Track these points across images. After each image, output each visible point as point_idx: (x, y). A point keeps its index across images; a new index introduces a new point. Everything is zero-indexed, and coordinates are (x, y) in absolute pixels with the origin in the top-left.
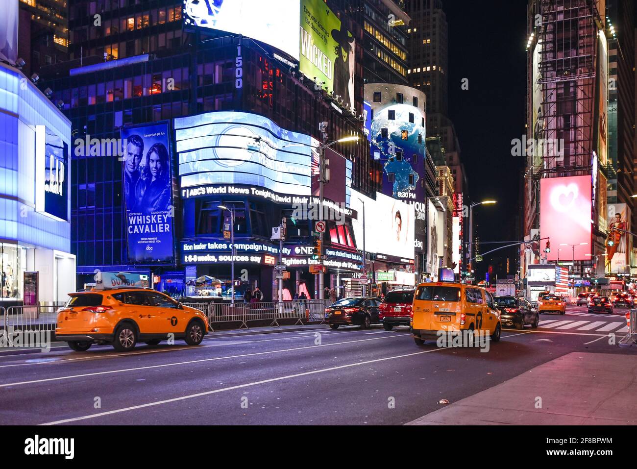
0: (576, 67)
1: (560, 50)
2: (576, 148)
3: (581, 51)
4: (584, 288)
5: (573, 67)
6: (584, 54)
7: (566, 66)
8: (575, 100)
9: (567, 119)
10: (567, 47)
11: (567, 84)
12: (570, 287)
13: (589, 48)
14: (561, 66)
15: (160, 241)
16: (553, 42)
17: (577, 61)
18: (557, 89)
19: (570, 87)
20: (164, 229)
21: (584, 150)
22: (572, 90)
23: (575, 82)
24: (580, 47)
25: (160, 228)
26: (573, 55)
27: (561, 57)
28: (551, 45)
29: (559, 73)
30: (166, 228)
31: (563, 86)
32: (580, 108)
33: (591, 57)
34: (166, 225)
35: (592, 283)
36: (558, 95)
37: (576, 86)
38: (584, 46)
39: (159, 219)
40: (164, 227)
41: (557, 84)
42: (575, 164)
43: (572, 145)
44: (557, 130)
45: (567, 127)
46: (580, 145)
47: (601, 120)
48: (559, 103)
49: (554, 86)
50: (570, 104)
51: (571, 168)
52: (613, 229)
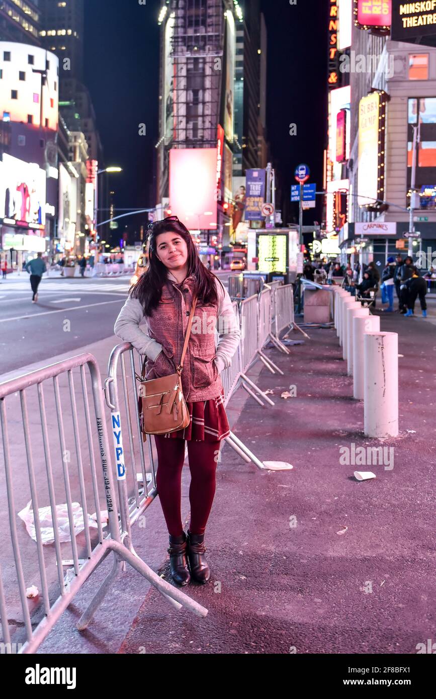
0: (205, 45)
1: (190, 26)
2: (204, 122)
3: (210, 29)
4: (210, 255)
5: (203, 43)
6: (212, 32)
7: (196, 42)
8: (204, 76)
9: (196, 93)
10: (197, 24)
11: (196, 60)
13: (218, 27)
14: (192, 41)
16: (184, 17)
17: (206, 38)
18: (187, 64)
19: (199, 63)
21: (212, 124)
22: (201, 66)
23: (203, 58)
24: (209, 25)
26: (202, 32)
27: (191, 33)
28: (183, 20)
29: (190, 48)
31: (192, 61)
32: (208, 84)
33: (219, 36)
35: (217, 251)
36: (188, 70)
37: (205, 63)
38: (212, 25)
41: (188, 59)
42: (203, 137)
43: (200, 119)
44: (187, 103)
45: (196, 102)
46: (208, 119)
47: (228, 97)
48: (189, 77)
49: (184, 61)
50: (198, 80)
51: (199, 141)
52: (237, 200)
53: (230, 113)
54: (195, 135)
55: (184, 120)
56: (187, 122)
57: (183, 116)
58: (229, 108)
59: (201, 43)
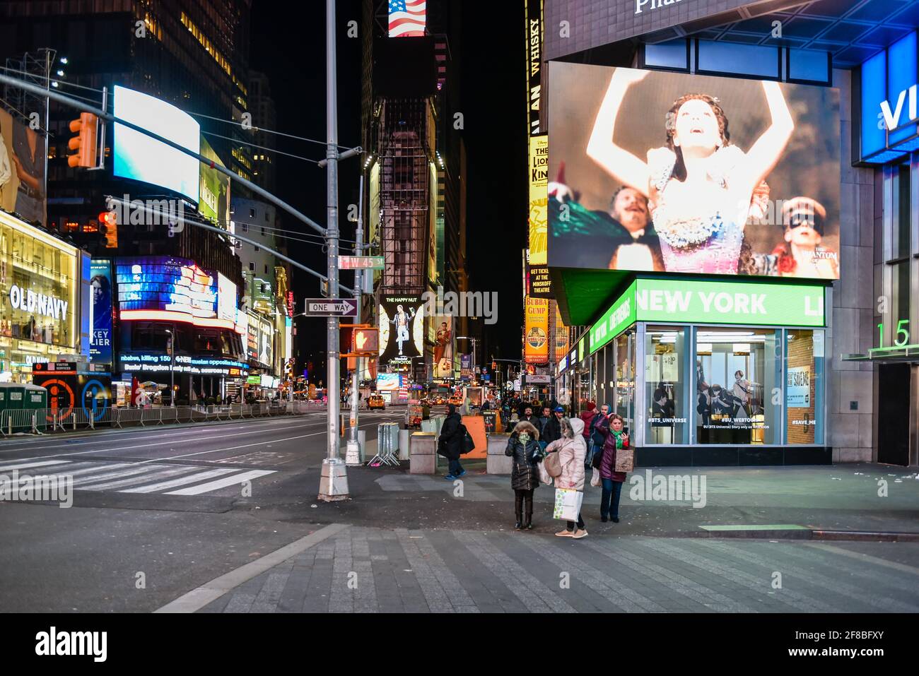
0: (412, 199)
1: (398, 182)
2: (410, 269)
3: (415, 185)
4: (417, 391)
5: (409, 198)
6: (418, 188)
7: (403, 197)
8: (410, 227)
9: (403, 243)
10: (404, 181)
11: (403, 213)
12: (408, 391)
13: (423, 184)
14: (399, 196)
15: (99, 353)
16: (392, 174)
17: (412, 194)
18: (395, 216)
19: (406, 216)
20: (104, 343)
21: (418, 271)
22: (407, 218)
23: (410, 212)
24: (415, 182)
25: (100, 342)
26: (408, 188)
27: (398, 188)
28: (391, 169)
29: (397, 202)
30: (106, 343)
31: (400, 214)
32: (414, 235)
33: (424, 192)
34: (106, 340)
35: (424, 387)
36: (396, 222)
37: (411, 216)
38: (418, 182)
39: (99, 334)
40: (104, 341)
41: (395, 211)
42: (410, 283)
43: (407, 266)
44: (395, 252)
45: (403, 251)
46: (414, 267)
47: (431, 242)
48: (396, 229)
49: (392, 213)
50: (406, 231)
51: (407, 286)
52: (440, 336)
53: (433, 256)
54: (403, 281)
55: (393, 267)
56: (395, 269)
57: (392, 264)
58: (432, 251)
59: (408, 198)
